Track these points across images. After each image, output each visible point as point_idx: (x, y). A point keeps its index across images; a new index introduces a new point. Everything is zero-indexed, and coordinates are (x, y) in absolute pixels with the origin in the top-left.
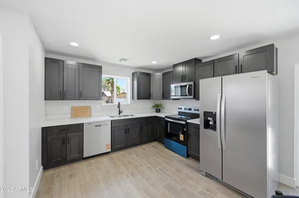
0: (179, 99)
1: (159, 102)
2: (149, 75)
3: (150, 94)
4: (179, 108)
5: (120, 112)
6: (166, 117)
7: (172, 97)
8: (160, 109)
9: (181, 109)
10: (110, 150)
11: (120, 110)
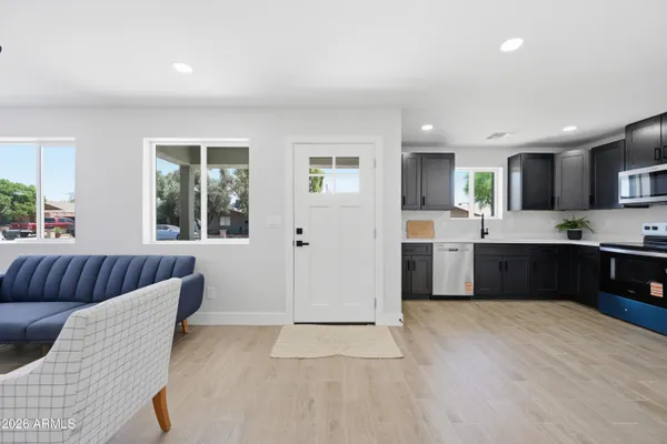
0: (645, 206)
1: (578, 216)
2: (550, 158)
3: (553, 198)
4: (647, 228)
5: (483, 234)
6: (602, 245)
7: (621, 201)
8: (580, 232)
9: (655, 228)
10: (471, 293)
11: (483, 230)
